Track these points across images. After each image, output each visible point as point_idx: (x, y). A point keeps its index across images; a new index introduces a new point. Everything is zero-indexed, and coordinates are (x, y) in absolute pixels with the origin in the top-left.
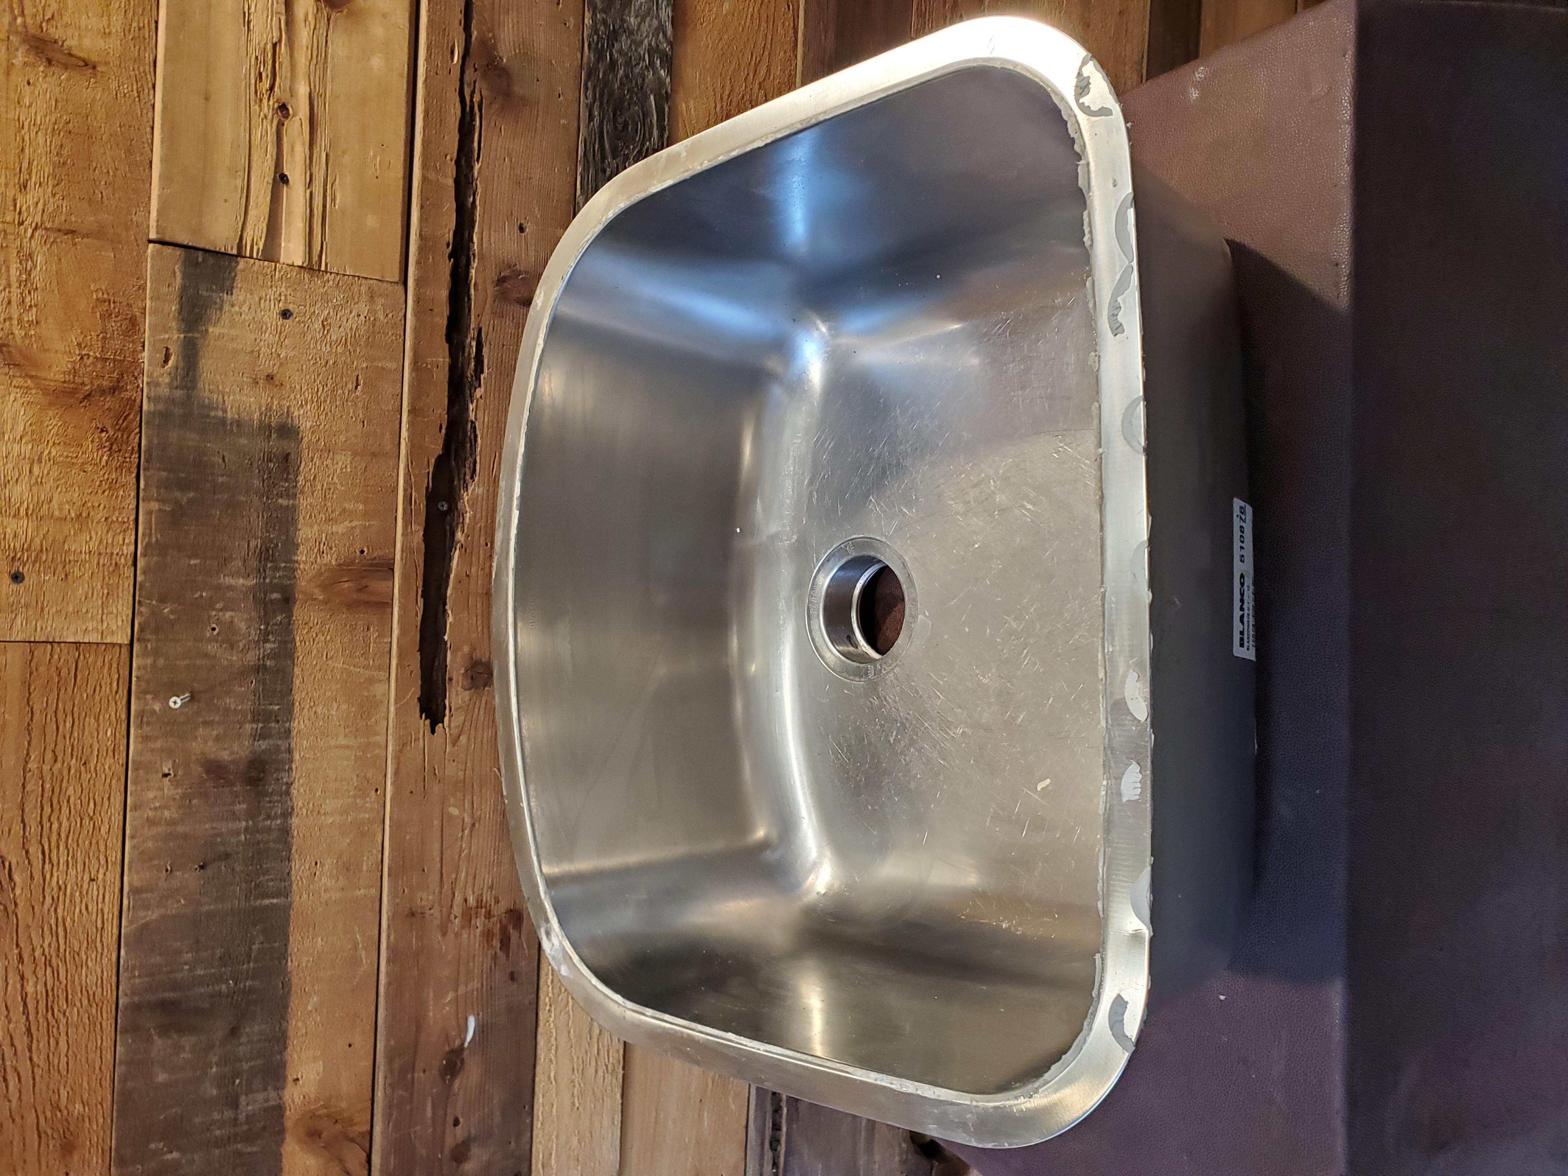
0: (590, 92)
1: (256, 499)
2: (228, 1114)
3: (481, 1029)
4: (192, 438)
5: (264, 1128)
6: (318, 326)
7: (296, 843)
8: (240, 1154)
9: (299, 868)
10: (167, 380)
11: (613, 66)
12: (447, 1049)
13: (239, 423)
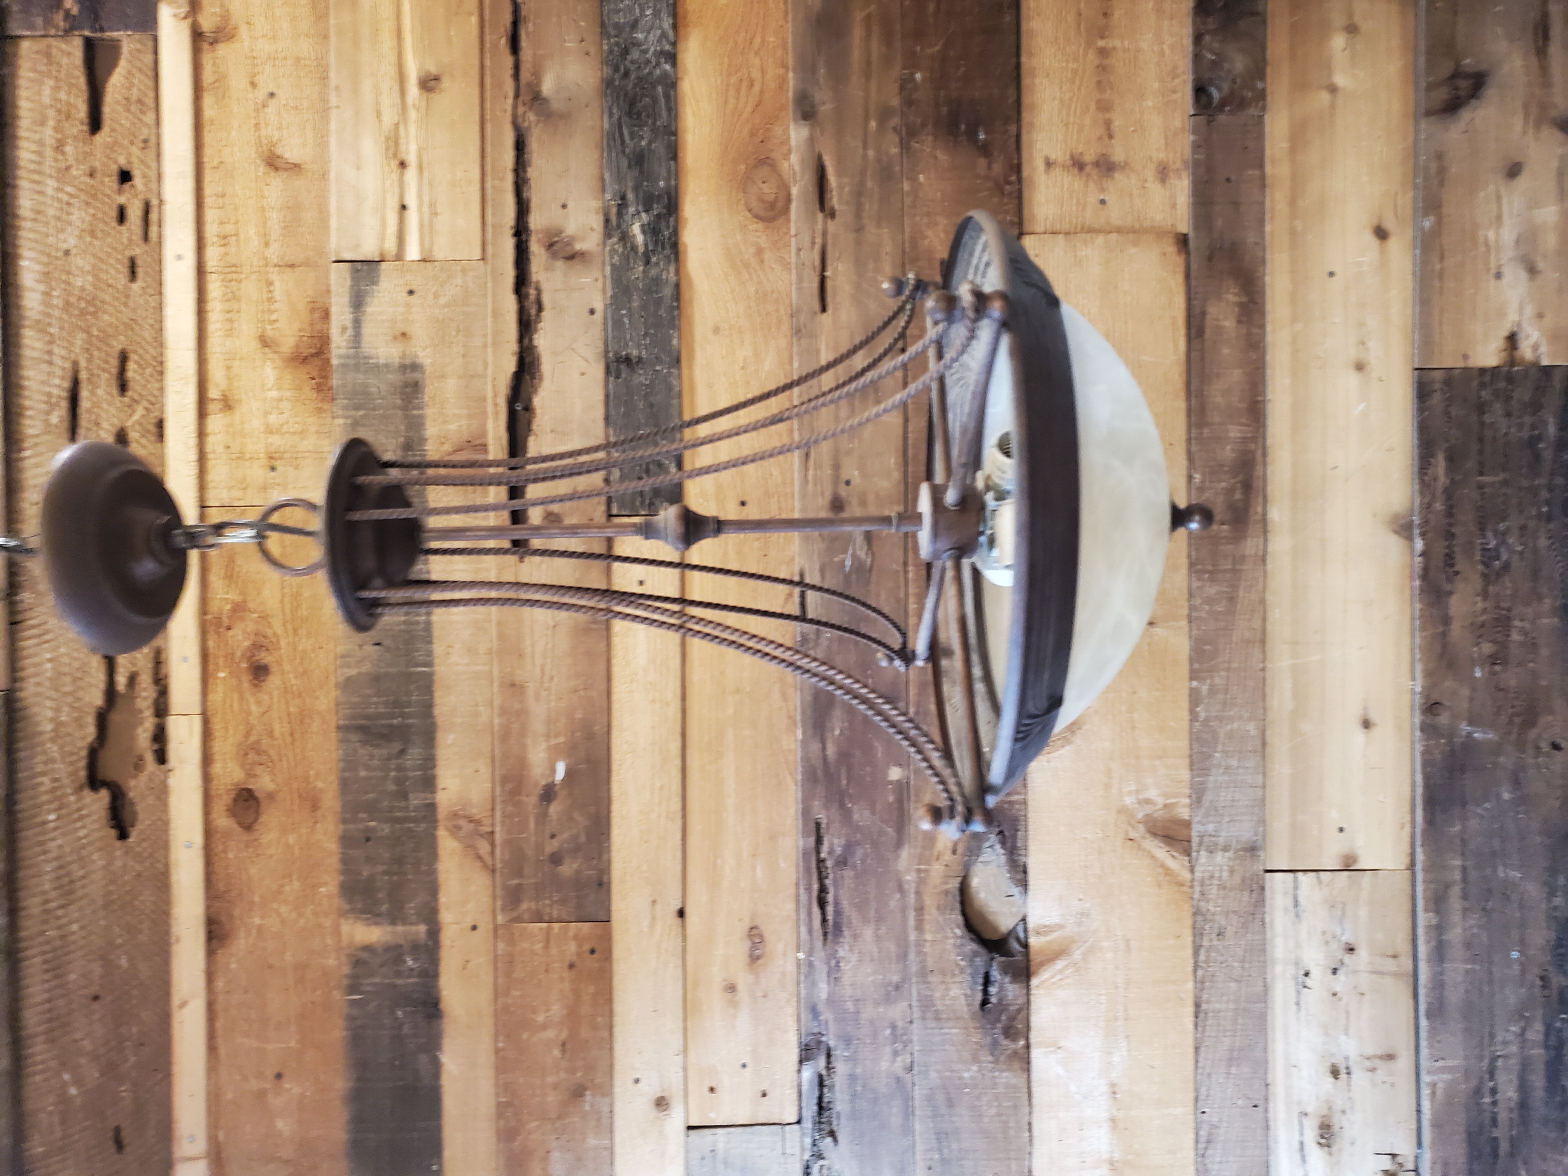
0: (609, 98)
1: (399, 412)
2: (402, 804)
3: (569, 773)
4: (360, 378)
5: (424, 817)
6: (431, 297)
7: (436, 633)
8: (410, 830)
9: (438, 649)
10: (344, 344)
11: (626, 74)
12: (543, 783)
13: (386, 365)
